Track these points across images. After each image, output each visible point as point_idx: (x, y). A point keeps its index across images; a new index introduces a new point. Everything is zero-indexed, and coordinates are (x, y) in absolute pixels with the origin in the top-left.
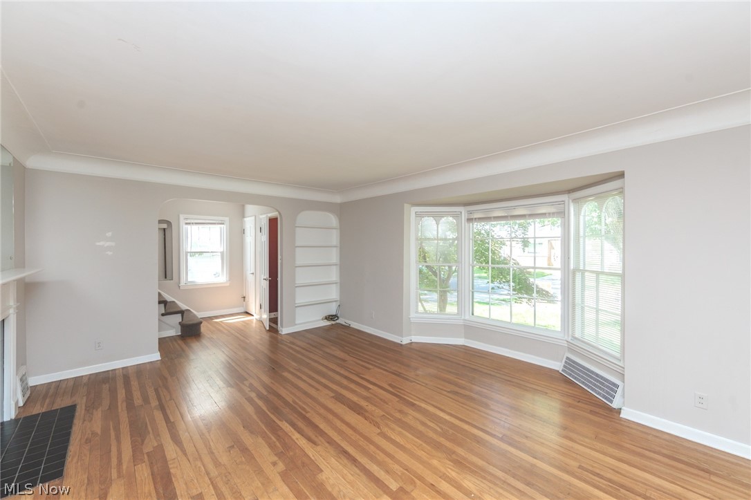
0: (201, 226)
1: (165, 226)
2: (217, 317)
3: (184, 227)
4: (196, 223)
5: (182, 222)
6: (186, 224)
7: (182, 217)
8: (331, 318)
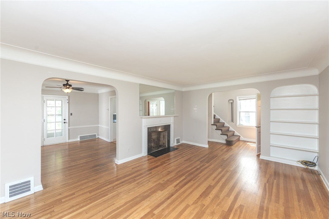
0: (246, 100)
1: (232, 101)
2: (248, 142)
3: (238, 102)
4: (243, 99)
5: (238, 99)
6: (239, 100)
7: (237, 97)
8: (306, 163)
